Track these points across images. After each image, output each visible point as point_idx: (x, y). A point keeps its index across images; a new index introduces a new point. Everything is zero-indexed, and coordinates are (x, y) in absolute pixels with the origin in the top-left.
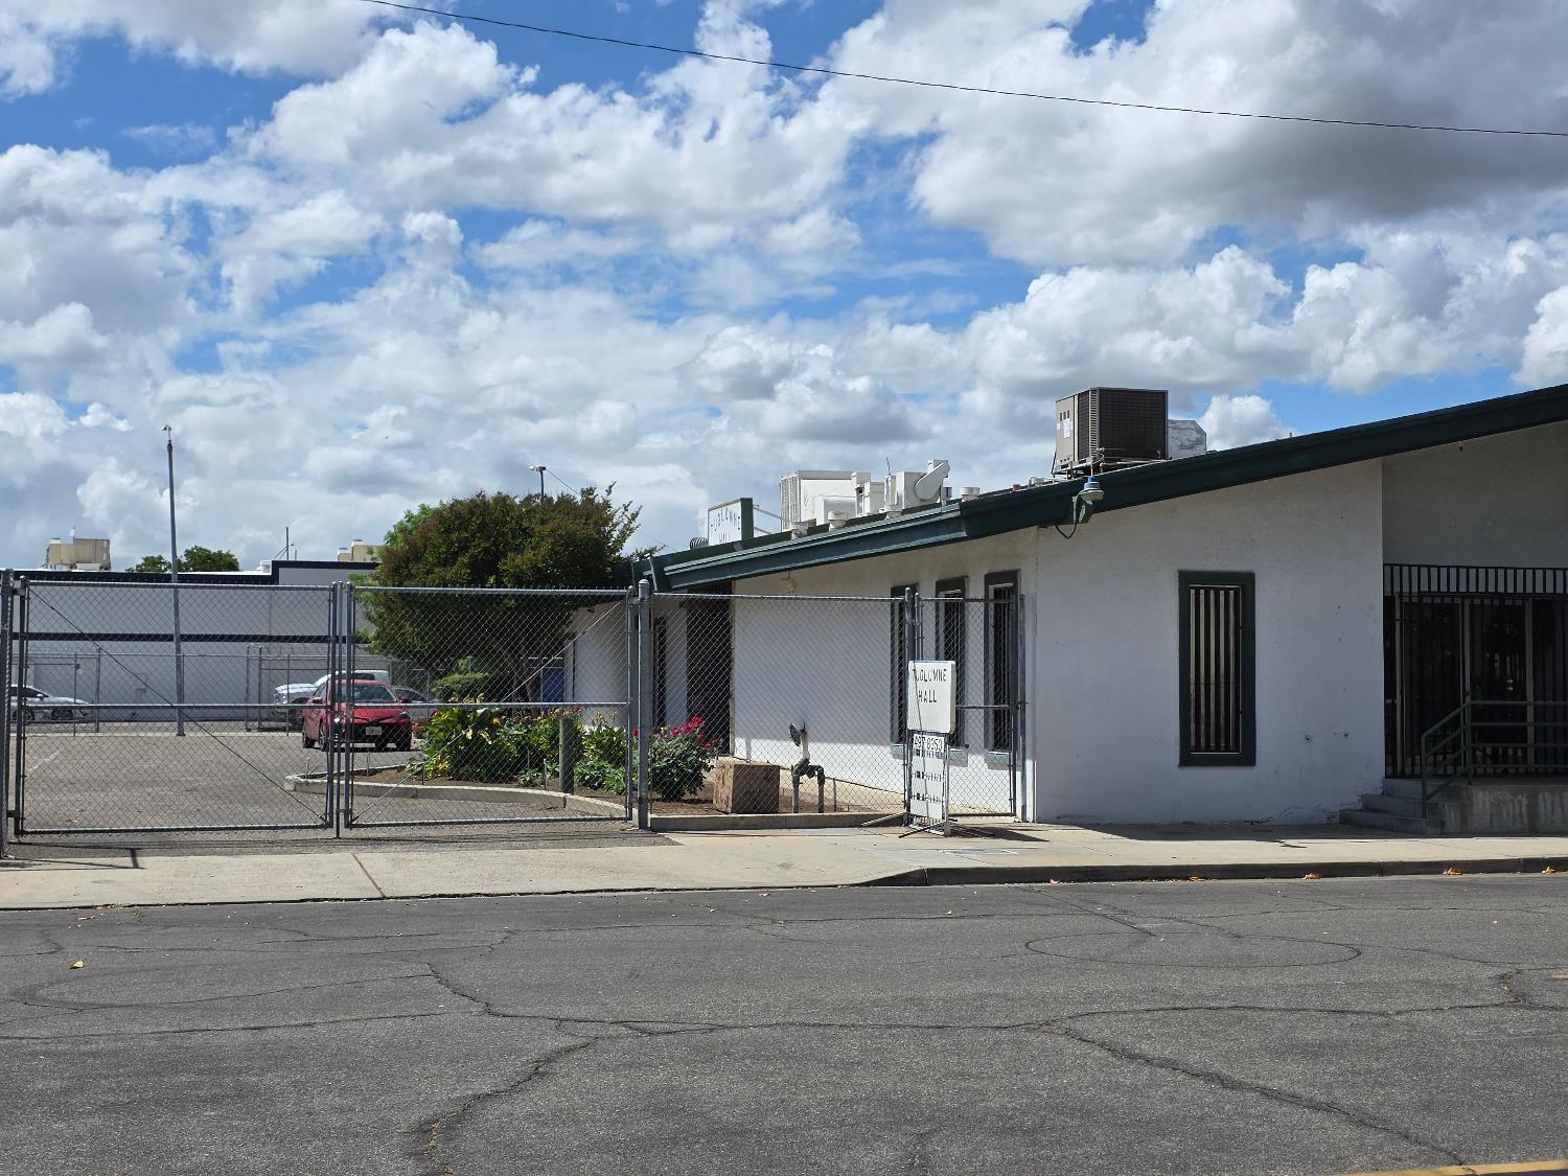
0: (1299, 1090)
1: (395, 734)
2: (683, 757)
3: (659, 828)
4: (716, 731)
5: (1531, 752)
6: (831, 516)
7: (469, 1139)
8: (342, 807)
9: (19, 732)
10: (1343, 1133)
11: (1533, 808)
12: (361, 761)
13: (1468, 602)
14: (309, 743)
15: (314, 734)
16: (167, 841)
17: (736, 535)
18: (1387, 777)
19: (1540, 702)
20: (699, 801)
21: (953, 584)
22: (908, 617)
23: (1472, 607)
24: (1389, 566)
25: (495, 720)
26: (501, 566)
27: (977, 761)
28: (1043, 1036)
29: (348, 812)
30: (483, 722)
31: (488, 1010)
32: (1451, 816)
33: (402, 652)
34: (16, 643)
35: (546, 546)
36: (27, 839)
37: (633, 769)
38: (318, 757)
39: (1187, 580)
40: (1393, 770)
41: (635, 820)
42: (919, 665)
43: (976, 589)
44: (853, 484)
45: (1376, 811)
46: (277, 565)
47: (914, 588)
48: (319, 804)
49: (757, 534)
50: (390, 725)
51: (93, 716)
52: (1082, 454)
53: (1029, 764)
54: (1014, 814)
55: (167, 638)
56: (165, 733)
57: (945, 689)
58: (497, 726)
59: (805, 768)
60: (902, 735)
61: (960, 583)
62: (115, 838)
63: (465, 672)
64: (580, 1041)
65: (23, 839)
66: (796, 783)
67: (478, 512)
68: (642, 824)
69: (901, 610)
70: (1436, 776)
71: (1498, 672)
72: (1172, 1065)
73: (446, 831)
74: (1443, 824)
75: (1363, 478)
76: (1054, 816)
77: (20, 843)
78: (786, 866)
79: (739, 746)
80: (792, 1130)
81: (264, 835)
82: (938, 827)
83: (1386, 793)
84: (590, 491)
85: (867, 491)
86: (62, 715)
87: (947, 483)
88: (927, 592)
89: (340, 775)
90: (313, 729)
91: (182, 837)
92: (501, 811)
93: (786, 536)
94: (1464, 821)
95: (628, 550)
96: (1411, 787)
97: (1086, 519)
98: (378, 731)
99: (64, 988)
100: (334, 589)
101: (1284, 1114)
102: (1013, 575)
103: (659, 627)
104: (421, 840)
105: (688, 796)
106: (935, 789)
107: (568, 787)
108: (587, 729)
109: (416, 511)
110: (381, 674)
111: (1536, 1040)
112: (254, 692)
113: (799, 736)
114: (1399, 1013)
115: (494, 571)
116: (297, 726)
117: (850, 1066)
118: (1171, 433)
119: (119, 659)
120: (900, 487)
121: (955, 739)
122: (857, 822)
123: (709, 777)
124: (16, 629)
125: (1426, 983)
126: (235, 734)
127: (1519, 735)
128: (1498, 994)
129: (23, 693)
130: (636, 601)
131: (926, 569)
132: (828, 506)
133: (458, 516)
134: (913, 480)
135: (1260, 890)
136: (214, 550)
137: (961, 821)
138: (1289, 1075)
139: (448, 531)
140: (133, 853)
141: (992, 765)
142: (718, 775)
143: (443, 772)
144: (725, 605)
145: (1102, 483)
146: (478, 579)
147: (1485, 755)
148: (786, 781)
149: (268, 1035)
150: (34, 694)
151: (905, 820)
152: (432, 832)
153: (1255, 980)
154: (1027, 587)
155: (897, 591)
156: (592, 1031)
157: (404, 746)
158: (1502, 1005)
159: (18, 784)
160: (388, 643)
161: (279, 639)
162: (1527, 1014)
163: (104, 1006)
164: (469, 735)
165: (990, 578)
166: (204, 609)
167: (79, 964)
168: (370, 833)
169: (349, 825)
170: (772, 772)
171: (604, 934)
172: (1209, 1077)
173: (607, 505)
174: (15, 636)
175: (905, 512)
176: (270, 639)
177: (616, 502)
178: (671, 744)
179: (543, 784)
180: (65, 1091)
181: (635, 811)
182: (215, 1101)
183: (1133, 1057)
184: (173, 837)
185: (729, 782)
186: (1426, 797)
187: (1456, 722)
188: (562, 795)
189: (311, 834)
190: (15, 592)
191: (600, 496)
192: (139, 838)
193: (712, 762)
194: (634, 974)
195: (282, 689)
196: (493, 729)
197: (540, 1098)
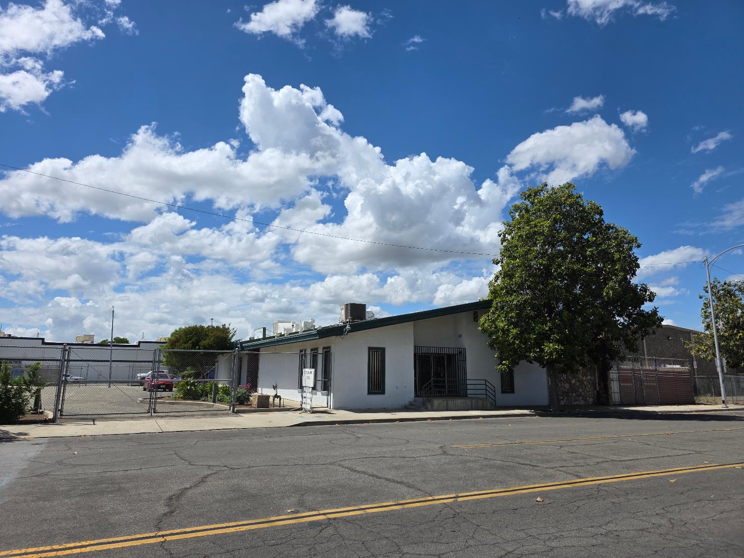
0: (395, 478)
1: (169, 387)
2: (245, 393)
3: (238, 412)
4: (254, 387)
5: (447, 391)
6: (285, 332)
7: (183, 500)
8: (153, 407)
9: (64, 386)
10: (404, 489)
11: (447, 405)
12: (159, 394)
13: (432, 355)
14: (145, 389)
15: (146, 387)
16: (103, 417)
17: (261, 336)
18: (415, 397)
19: (449, 379)
20: (249, 405)
21: (315, 350)
22: (304, 357)
23: (433, 356)
24: (415, 347)
25: (196, 384)
26: (200, 344)
27: (319, 393)
28: (333, 466)
29: (154, 409)
30: (193, 384)
31: (190, 463)
32: (429, 406)
33: (172, 366)
34: (66, 362)
35: (212, 339)
36: (64, 417)
37: (231, 397)
38: (147, 394)
39: (370, 349)
40: (416, 395)
41: (231, 410)
42: (306, 370)
43: (320, 351)
44: (291, 324)
45: (413, 405)
46: (140, 342)
47: (305, 350)
48: (147, 407)
49: (267, 336)
50: (167, 385)
51: (85, 382)
52: (346, 318)
53: (332, 394)
54: (328, 407)
55: (108, 361)
56: (104, 387)
57: (312, 376)
58: (196, 385)
59: (276, 396)
60: (301, 387)
61: (317, 349)
62: (89, 417)
63: (189, 371)
64: (214, 472)
65: (62, 417)
66: (274, 400)
67: (195, 330)
68: (233, 412)
69: (302, 356)
70: (425, 396)
71: (439, 371)
72: (364, 473)
73: (181, 414)
74: (427, 408)
75: (409, 326)
76: (337, 408)
77: (61, 418)
78: (270, 422)
79: (259, 389)
80: (269, 495)
81: (131, 415)
82: (309, 411)
83: (414, 401)
84: (225, 325)
85: (295, 326)
86: (77, 382)
87: (314, 324)
88: (308, 352)
89: (153, 398)
90: (146, 386)
91: (108, 416)
92: (196, 408)
93: (274, 337)
94: (432, 407)
95: (233, 340)
96: (420, 399)
97: (347, 334)
98: (164, 386)
99: (71, 460)
100: (155, 350)
101: (391, 485)
102: (329, 348)
103: (240, 360)
104: (174, 416)
105: (246, 403)
106: (309, 401)
107: (214, 402)
108: (220, 386)
109: (178, 329)
110: (166, 371)
111: (449, 463)
112: (131, 376)
113: (275, 388)
114: (418, 457)
115: (198, 345)
116: (142, 384)
117: (285, 476)
118: (367, 314)
119: (93, 367)
120: (303, 325)
121: (314, 388)
122: (289, 410)
123: (251, 398)
124: (66, 358)
125: (424, 449)
126: (124, 387)
127: (444, 387)
128: (440, 452)
129: (66, 376)
130: (235, 353)
131: (308, 346)
132: (285, 329)
133: (189, 331)
134: (306, 323)
135: (386, 425)
136: (122, 338)
137: (315, 409)
138: (391, 475)
139: (187, 335)
140: (94, 421)
141: (323, 395)
142: (254, 398)
143: (181, 398)
144: (258, 354)
145: (351, 326)
146: (193, 347)
147: (437, 392)
148: (271, 400)
149: (129, 472)
150: (69, 376)
151: (301, 409)
152: (177, 414)
153: (384, 449)
154: (333, 350)
155: (301, 351)
156: (218, 469)
157: (171, 390)
158: (441, 454)
159: (62, 402)
160: (168, 363)
161: (138, 361)
162: (446, 456)
163: (82, 465)
164: (189, 388)
165: (324, 348)
166: (119, 354)
167: (76, 453)
168: (160, 414)
169: (154, 412)
170: (268, 397)
171: (222, 442)
172: (373, 476)
173: (228, 328)
174: (65, 360)
175: (304, 331)
176: (136, 361)
177: (231, 328)
178: (242, 390)
179: (208, 401)
180: (69, 491)
181: (232, 408)
182: (112, 492)
183: (355, 471)
184: (105, 416)
185: (257, 400)
186: (424, 402)
187: (430, 384)
188: (212, 403)
189: (144, 415)
190: (67, 350)
191: (227, 326)
192: (96, 416)
193: (252, 394)
194: (229, 452)
195: (139, 375)
196: (195, 386)
197: (203, 488)
